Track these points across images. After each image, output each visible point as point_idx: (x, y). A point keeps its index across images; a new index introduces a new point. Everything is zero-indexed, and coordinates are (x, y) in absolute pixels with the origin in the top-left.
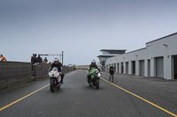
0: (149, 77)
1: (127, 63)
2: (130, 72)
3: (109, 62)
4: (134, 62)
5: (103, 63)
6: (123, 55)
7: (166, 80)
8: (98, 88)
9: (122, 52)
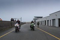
0: (50, 26)
1: (43, 21)
2: (44, 24)
3: (37, 21)
4: (45, 21)
5: (35, 21)
6: (42, 19)
7: (56, 27)
8: (34, 30)
9: (41, 17)
